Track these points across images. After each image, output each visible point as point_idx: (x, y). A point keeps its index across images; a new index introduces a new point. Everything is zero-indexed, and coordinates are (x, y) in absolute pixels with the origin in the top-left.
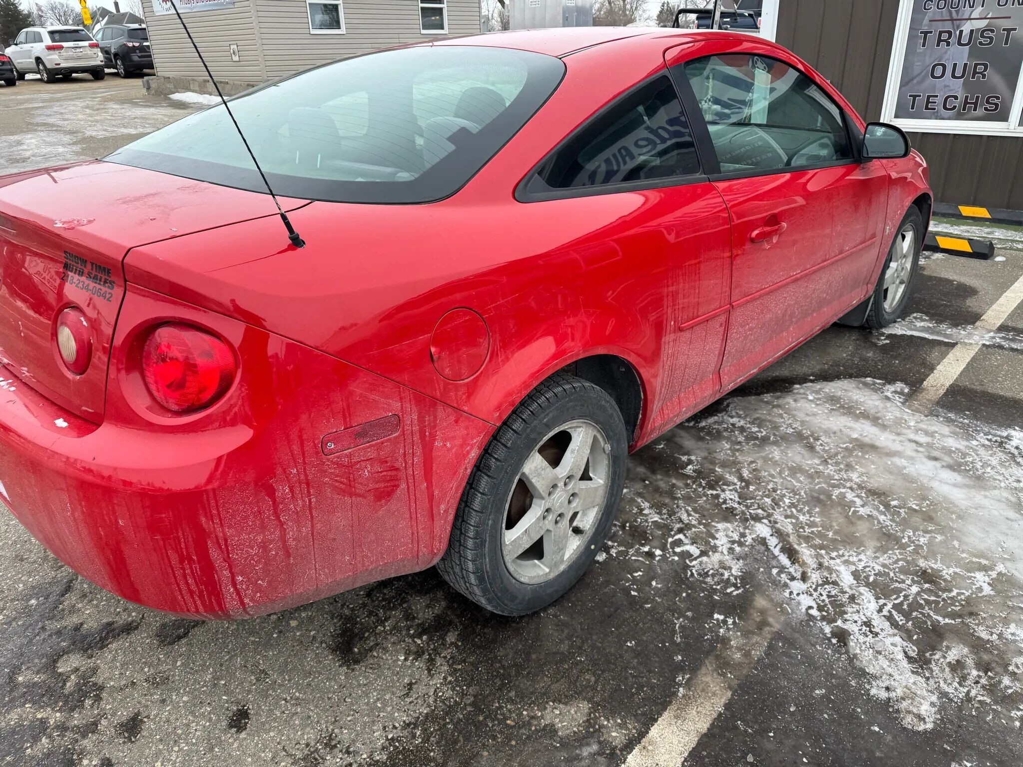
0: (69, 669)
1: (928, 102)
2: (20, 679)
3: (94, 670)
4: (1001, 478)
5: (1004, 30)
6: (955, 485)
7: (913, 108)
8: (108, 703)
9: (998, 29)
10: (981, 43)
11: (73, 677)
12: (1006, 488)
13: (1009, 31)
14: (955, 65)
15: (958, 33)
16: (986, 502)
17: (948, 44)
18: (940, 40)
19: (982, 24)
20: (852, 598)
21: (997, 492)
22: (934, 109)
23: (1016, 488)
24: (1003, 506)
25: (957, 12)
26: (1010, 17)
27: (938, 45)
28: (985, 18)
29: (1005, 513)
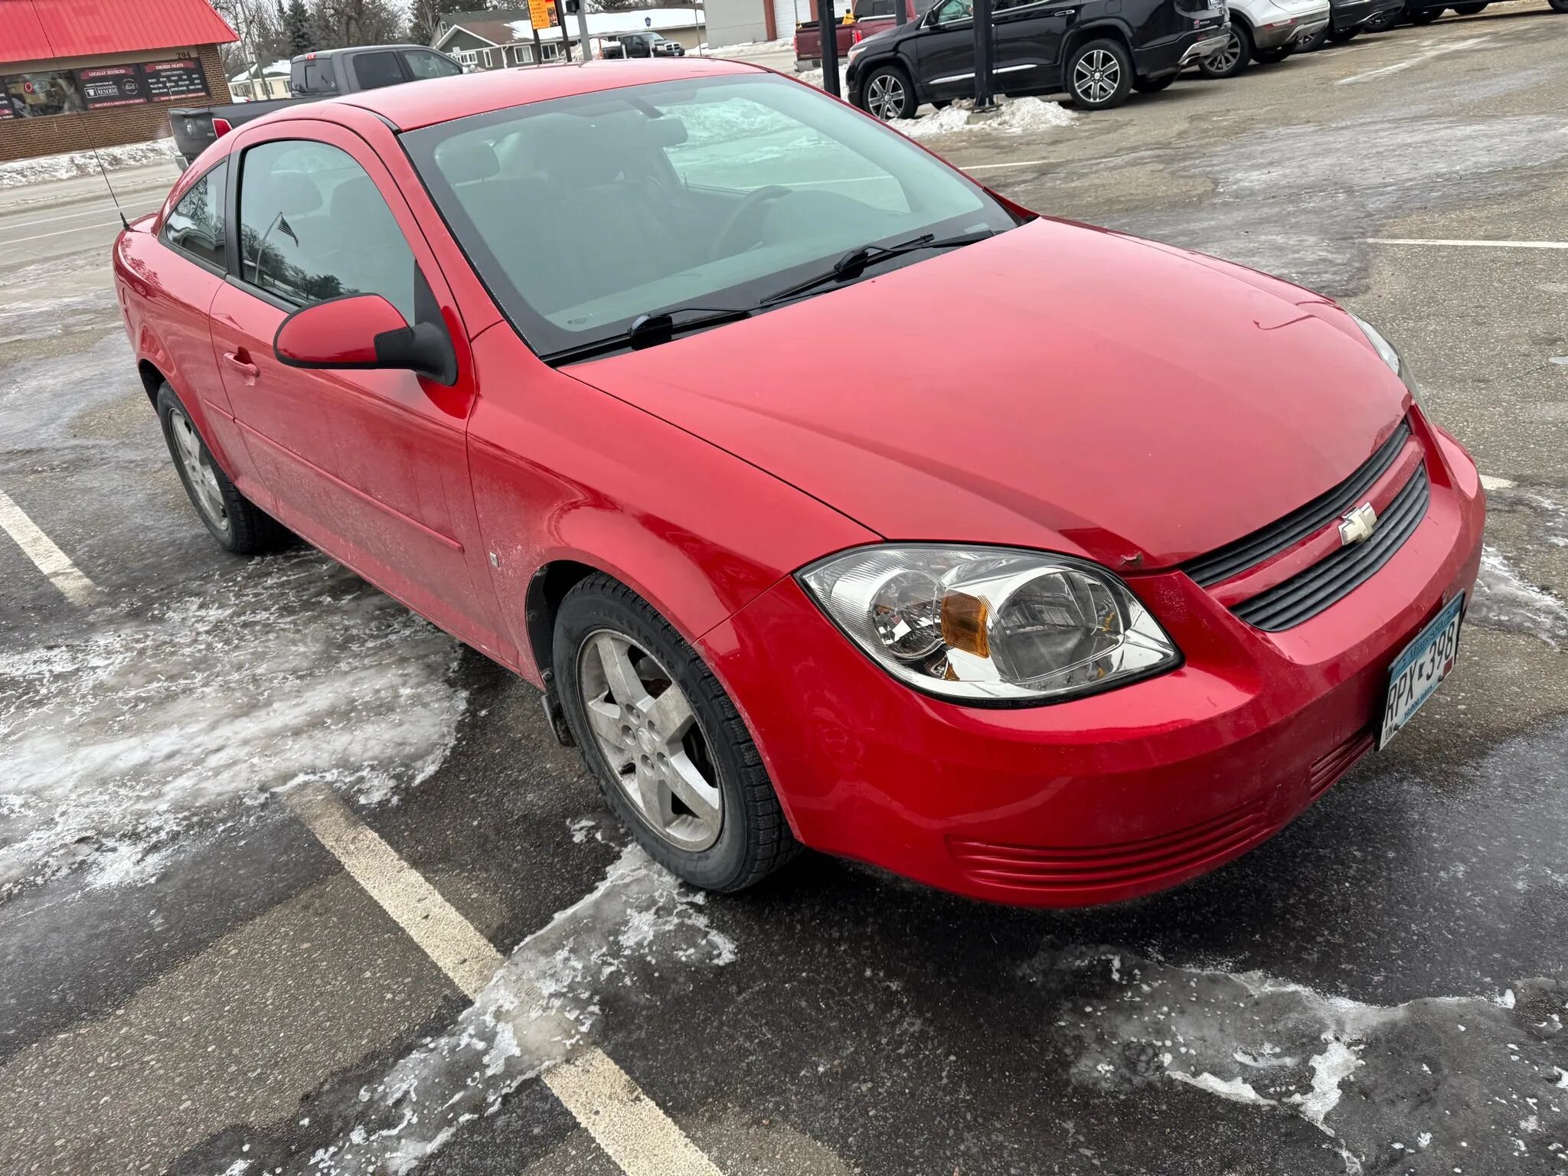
4: (83, 800)
6: (116, 757)
12: (67, 798)
16: (69, 769)
20: (74, 658)
21: (70, 785)
23: (57, 806)
24: (49, 781)
29: (37, 776)
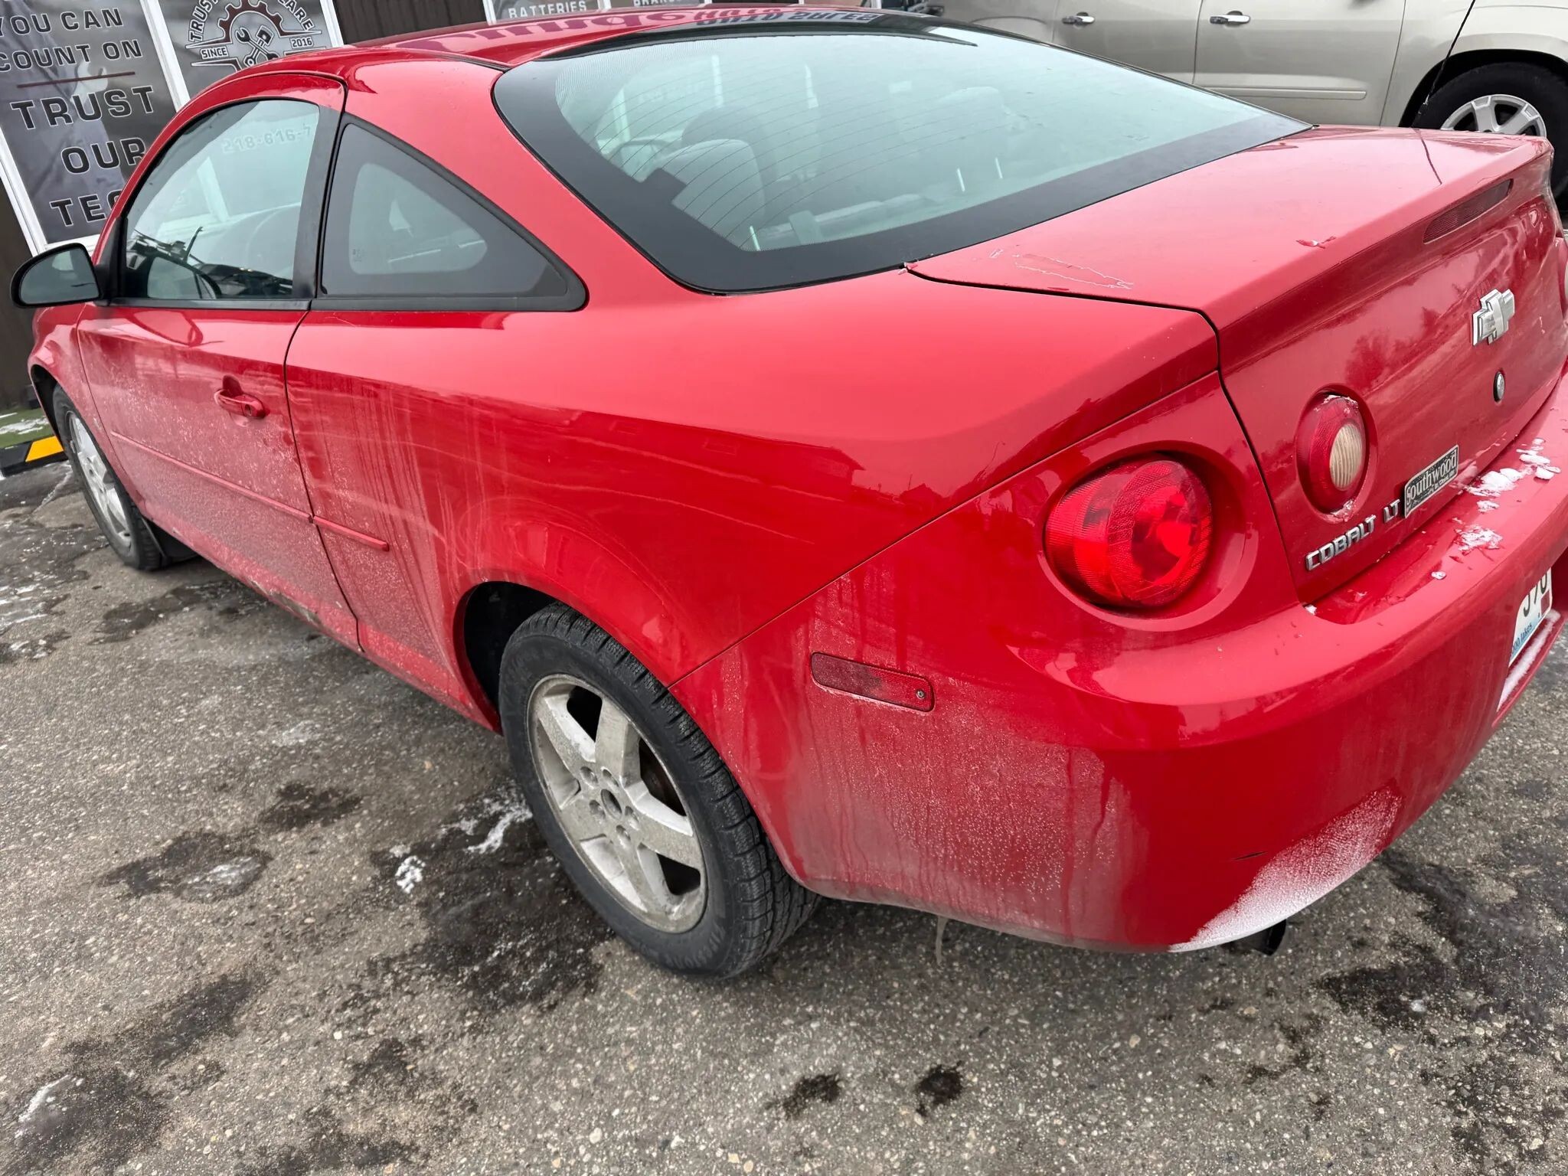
0: (1504, 885)
1: (87, 210)
2: (1560, 929)
3: (1485, 861)
5: (136, 91)
7: (69, 222)
8: (1522, 823)
9: (127, 89)
10: (113, 112)
11: (1513, 874)
13: (143, 91)
14: (95, 148)
15: (72, 100)
17: (68, 119)
18: (52, 117)
19: (101, 85)
22: (102, 217)
25: (54, 70)
26: (133, 73)
27: (53, 123)
28: (100, 77)
